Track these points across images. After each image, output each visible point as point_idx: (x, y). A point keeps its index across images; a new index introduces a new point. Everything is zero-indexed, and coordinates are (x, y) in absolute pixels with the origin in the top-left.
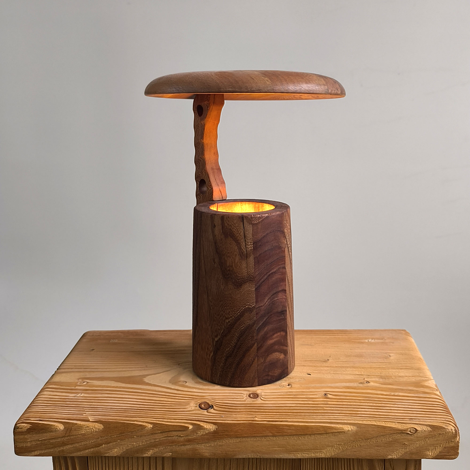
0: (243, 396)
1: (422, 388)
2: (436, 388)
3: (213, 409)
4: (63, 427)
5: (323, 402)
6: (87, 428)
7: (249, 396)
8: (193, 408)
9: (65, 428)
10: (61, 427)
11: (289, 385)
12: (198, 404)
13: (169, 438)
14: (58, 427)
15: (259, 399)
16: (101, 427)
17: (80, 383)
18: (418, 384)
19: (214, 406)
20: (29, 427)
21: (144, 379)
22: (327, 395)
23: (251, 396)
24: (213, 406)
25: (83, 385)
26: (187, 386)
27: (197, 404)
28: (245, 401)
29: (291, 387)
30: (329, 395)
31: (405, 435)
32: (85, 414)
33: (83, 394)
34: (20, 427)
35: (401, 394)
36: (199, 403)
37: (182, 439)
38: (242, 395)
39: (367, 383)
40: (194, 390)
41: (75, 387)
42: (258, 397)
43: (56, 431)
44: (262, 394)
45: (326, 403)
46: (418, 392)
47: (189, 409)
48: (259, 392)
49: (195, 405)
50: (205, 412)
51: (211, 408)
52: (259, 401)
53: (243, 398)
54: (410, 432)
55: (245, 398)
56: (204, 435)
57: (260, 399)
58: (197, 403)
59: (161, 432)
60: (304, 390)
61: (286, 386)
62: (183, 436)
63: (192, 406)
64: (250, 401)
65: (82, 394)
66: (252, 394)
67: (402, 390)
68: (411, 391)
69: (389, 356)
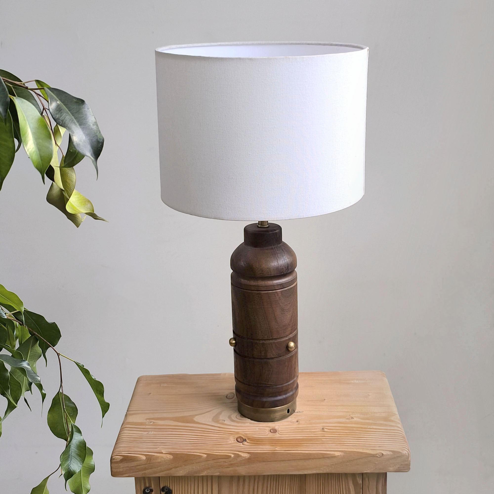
0: (266, 431)
1: (389, 422)
3: (246, 442)
4: (145, 458)
5: (321, 435)
6: (162, 458)
7: (270, 431)
8: (233, 442)
9: (146, 458)
10: (144, 458)
11: (297, 422)
12: (236, 438)
13: (218, 463)
14: (142, 457)
16: (171, 457)
18: (387, 419)
19: (247, 440)
20: (121, 458)
21: (194, 418)
22: (324, 429)
23: (272, 431)
25: (151, 424)
26: (226, 424)
28: (267, 435)
29: (299, 423)
31: (376, 457)
32: (159, 447)
33: (153, 432)
34: (116, 458)
35: (374, 427)
37: (227, 464)
39: (351, 418)
40: (232, 427)
42: (276, 432)
43: (140, 460)
44: (279, 429)
45: (323, 435)
46: (386, 425)
47: (230, 442)
48: (276, 428)
49: (234, 439)
50: (241, 444)
54: (379, 455)
55: (267, 433)
56: (242, 461)
57: (278, 434)
58: (234, 437)
59: (213, 460)
60: (308, 426)
61: (295, 422)
62: (227, 462)
63: (232, 440)
64: (271, 435)
66: (272, 429)
69: (368, 395)
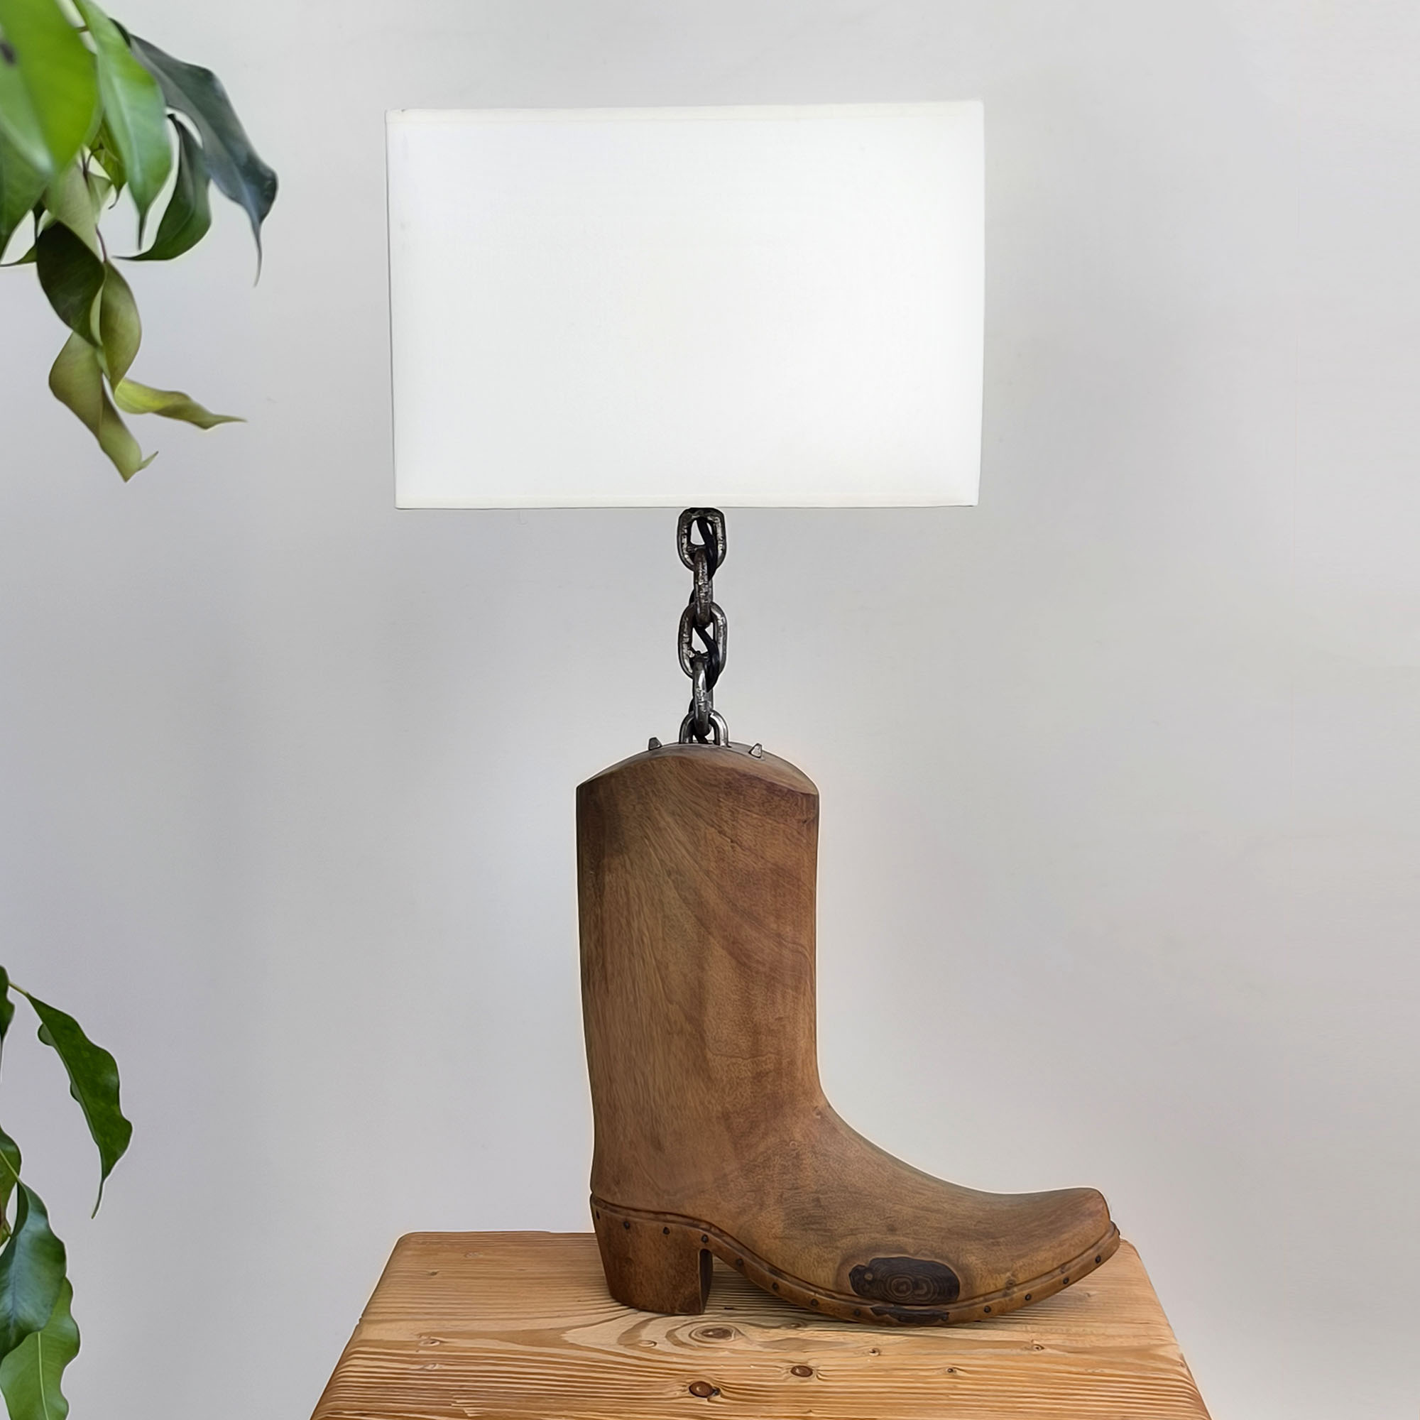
1: (1152, 1361)
2: (1181, 1361)
3: (719, 1396)
5: (946, 1385)
7: (793, 1371)
8: (678, 1394)
11: (874, 1352)
12: (689, 1385)
15: (813, 1378)
17: (425, 1344)
18: (1143, 1352)
19: (722, 1391)
21: (563, 1335)
22: (956, 1372)
23: (797, 1372)
24: (718, 1390)
25: (434, 1346)
26: (658, 1351)
27: (684, 1386)
28: (784, 1381)
29: (879, 1355)
30: (958, 1371)
32: (455, 1403)
33: (437, 1365)
35: (1107, 1371)
36: (689, 1383)
38: (778, 1369)
39: (1037, 1348)
40: (675, 1360)
41: (417, 1351)
42: (811, 1373)
44: (819, 1368)
45: (951, 1385)
46: (1142, 1368)
47: (670, 1395)
48: (811, 1364)
49: (683, 1388)
51: (717, 1394)
52: (813, 1382)
53: (780, 1376)
55: (784, 1376)
57: (816, 1379)
58: (684, 1384)
60: (906, 1362)
61: (868, 1353)
63: (676, 1390)
64: (795, 1381)
65: (435, 1364)
66: (798, 1367)
67: (1111, 1363)
68: (1128, 1366)
69: (1086, 1295)
